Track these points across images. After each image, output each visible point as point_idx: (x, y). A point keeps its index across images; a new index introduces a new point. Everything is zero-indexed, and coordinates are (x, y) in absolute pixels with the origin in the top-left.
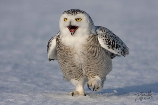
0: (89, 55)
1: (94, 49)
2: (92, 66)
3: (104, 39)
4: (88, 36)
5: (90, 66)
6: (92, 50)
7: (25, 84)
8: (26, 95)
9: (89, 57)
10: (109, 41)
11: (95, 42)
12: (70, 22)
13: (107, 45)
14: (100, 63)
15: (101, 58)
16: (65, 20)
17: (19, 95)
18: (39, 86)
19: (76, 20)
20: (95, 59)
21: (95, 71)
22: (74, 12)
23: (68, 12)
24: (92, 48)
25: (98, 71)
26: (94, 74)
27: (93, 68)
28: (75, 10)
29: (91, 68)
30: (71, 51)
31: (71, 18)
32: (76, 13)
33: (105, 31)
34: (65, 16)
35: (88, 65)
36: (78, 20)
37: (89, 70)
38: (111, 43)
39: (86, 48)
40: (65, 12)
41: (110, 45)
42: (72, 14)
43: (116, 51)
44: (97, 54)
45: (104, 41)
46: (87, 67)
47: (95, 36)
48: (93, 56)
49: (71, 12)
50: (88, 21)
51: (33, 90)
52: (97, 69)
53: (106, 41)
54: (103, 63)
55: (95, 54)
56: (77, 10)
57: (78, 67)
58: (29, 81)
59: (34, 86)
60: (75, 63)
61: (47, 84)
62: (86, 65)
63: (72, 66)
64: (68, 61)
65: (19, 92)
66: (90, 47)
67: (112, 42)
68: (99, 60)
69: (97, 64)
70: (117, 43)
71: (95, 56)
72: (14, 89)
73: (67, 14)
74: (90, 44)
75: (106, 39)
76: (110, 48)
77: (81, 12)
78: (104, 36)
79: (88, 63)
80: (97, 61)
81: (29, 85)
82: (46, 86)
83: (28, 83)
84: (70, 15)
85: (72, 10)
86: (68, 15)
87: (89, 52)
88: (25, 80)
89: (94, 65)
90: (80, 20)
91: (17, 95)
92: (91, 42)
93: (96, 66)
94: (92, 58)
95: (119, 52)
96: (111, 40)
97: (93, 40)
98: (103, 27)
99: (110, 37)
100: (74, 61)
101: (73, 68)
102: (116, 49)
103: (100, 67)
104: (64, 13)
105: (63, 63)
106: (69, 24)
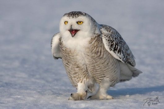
0: (93, 56)
1: (98, 50)
2: (98, 66)
3: (106, 40)
4: (90, 39)
5: (96, 67)
6: (96, 51)
7: (33, 80)
8: (35, 92)
9: (94, 58)
10: (112, 42)
11: (99, 42)
12: (71, 25)
13: (109, 47)
14: (106, 63)
15: (107, 57)
16: (66, 23)
17: (28, 91)
18: (47, 81)
19: (77, 23)
20: (101, 58)
21: (101, 72)
22: (75, 15)
23: (69, 15)
24: (96, 49)
25: (105, 72)
26: (100, 75)
27: (99, 69)
28: (76, 12)
29: (97, 69)
30: (72, 53)
31: (72, 21)
32: (77, 15)
33: (111, 31)
34: (66, 18)
35: (94, 65)
36: (79, 23)
37: (94, 71)
38: (114, 46)
39: (90, 50)
40: (66, 14)
41: (112, 47)
42: (73, 17)
43: (117, 55)
44: (102, 54)
45: (107, 41)
46: (92, 68)
47: (98, 36)
48: (98, 56)
49: (72, 15)
50: (89, 23)
51: (41, 86)
52: (103, 70)
53: (109, 42)
54: (109, 64)
55: (99, 53)
56: (78, 12)
57: (83, 68)
58: (38, 76)
59: (43, 82)
60: (79, 64)
61: (57, 80)
62: (92, 66)
63: (76, 67)
64: (71, 62)
65: (27, 88)
66: (94, 48)
67: (115, 44)
68: (105, 60)
69: (102, 64)
70: (120, 47)
71: (100, 56)
72: (22, 85)
73: (68, 16)
74: (94, 46)
75: (109, 40)
76: (111, 50)
77: (83, 14)
78: (108, 36)
79: (93, 63)
80: (103, 61)
81: (38, 81)
82: (55, 82)
83: (37, 79)
84: (71, 17)
85: (73, 12)
86: (68, 18)
87: (93, 53)
88: (33, 76)
89: (100, 65)
90: (81, 23)
91: (25, 91)
92: (94, 43)
93: (103, 67)
94: (97, 59)
95: (121, 57)
96: (114, 42)
97: (96, 41)
98: (110, 27)
99: (114, 40)
100: (76, 62)
101: (78, 69)
102: (118, 53)
103: (106, 68)
104: (64, 16)
105: (67, 64)
106: (70, 27)
